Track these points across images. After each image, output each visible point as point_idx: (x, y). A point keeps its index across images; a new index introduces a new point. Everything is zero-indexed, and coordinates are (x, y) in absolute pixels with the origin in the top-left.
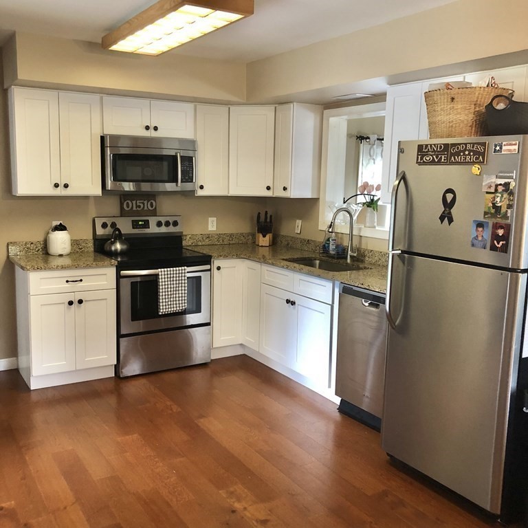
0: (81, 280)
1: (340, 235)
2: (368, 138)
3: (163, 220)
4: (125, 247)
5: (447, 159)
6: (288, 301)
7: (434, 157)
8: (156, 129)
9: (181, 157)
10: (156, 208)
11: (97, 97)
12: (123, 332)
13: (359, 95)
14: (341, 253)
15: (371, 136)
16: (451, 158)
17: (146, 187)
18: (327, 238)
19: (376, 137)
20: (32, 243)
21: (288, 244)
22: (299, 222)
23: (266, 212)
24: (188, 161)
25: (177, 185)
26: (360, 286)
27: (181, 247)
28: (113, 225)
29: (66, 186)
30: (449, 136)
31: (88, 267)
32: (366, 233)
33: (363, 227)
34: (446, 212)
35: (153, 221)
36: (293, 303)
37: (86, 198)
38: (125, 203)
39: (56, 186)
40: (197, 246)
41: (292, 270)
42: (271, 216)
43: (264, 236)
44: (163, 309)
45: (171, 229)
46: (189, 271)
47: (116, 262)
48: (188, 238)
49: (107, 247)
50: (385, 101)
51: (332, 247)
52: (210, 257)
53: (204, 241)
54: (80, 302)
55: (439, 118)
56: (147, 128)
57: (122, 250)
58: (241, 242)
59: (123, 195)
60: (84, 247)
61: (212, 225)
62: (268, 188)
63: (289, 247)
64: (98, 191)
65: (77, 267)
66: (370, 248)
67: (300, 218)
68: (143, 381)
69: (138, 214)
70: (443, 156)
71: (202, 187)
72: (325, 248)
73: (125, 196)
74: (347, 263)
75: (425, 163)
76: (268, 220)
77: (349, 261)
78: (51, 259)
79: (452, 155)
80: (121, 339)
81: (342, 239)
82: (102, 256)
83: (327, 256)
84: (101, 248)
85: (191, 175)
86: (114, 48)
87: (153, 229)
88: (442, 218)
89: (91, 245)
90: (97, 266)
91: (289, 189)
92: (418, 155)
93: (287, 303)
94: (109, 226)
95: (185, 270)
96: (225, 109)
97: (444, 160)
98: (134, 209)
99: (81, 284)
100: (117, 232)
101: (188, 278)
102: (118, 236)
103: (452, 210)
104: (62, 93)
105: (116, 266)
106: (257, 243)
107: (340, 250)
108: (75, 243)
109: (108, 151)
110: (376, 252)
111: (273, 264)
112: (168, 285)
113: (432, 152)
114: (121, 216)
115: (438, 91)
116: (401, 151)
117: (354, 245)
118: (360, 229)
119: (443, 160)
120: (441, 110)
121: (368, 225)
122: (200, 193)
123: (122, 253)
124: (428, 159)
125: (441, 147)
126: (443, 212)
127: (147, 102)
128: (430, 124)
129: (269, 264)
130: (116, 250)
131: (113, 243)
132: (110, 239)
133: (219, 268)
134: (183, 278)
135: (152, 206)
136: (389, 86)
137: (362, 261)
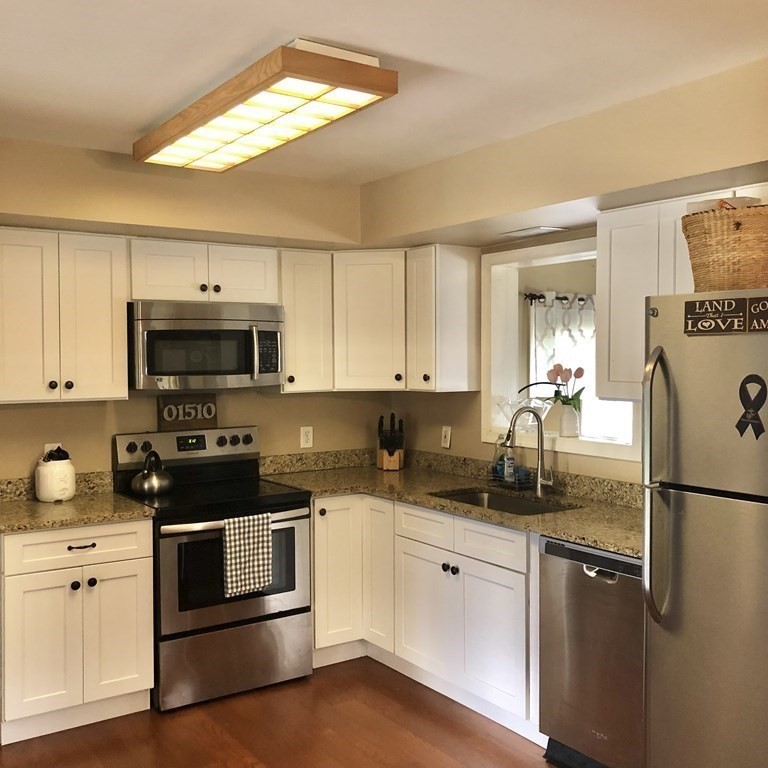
0: (94, 545)
1: (519, 451)
2: (543, 297)
3: (228, 434)
4: (165, 483)
5: (744, 324)
6: (445, 567)
7: (719, 321)
8: (217, 289)
9: (259, 332)
10: (215, 416)
11: (122, 240)
12: (165, 631)
13: (544, 230)
14: (525, 480)
15: (547, 294)
16: (751, 323)
17: (196, 383)
18: (498, 457)
19: (554, 294)
20: (10, 483)
21: (430, 466)
22: (447, 430)
23: (393, 415)
24: (270, 339)
25: (252, 378)
26: (578, 541)
27: (257, 477)
28: (147, 446)
29: (69, 385)
30: (734, 286)
31: (105, 521)
32: (563, 446)
33: (558, 436)
34: (749, 416)
35: (211, 437)
36: (455, 571)
37: (102, 403)
38: (166, 409)
39: (53, 385)
40: (282, 474)
41: (451, 513)
42: (401, 422)
43: (391, 454)
44: (232, 589)
45: (241, 449)
46: (275, 521)
47: (153, 511)
48: (268, 461)
49: (135, 484)
50: (595, 236)
51: (508, 471)
52: (309, 494)
53: (293, 465)
54: (92, 582)
55: (715, 257)
56: (204, 288)
57: (161, 488)
58: (352, 465)
59: (163, 396)
60: (97, 485)
61: (307, 440)
62: (398, 377)
63: (431, 471)
64: (122, 392)
65: (87, 523)
66: (573, 471)
67: (448, 425)
68: (198, 715)
69: (187, 426)
70: (736, 320)
71: (291, 380)
72: (496, 472)
73: (165, 399)
74: (537, 498)
75: (700, 333)
76: (397, 427)
77: (539, 493)
78: (42, 509)
79: (753, 317)
80: (161, 644)
81: (522, 456)
82: (128, 501)
83: (501, 486)
84: (126, 487)
85: (274, 361)
86: (154, 159)
87: (212, 450)
88: (741, 427)
89: (108, 480)
90: (122, 520)
91: (432, 379)
92: (686, 319)
93: (445, 570)
94: (139, 447)
95: (268, 518)
96: (326, 256)
97: (739, 326)
98: (181, 418)
99: (93, 551)
100: (153, 459)
101: (273, 531)
102: (155, 464)
103: (760, 413)
104: (64, 236)
105: (153, 518)
106: (379, 466)
107: (523, 477)
108: (82, 479)
109: (140, 327)
110: (585, 477)
111: (416, 503)
112: (240, 545)
113: (714, 313)
114: (159, 431)
115: (712, 213)
116: (651, 312)
117: (547, 467)
118: (554, 441)
119: (736, 327)
120: (718, 243)
121: (565, 433)
122: (289, 388)
123: (161, 494)
124: (707, 325)
125: (730, 305)
126: (744, 416)
127: (203, 246)
128: (695, 268)
129: (410, 503)
130: (151, 488)
131: (147, 477)
132: (142, 470)
133: (323, 512)
134: (265, 533)
135: (209, 413)
136: (599, 212)
137: (562, 494)
